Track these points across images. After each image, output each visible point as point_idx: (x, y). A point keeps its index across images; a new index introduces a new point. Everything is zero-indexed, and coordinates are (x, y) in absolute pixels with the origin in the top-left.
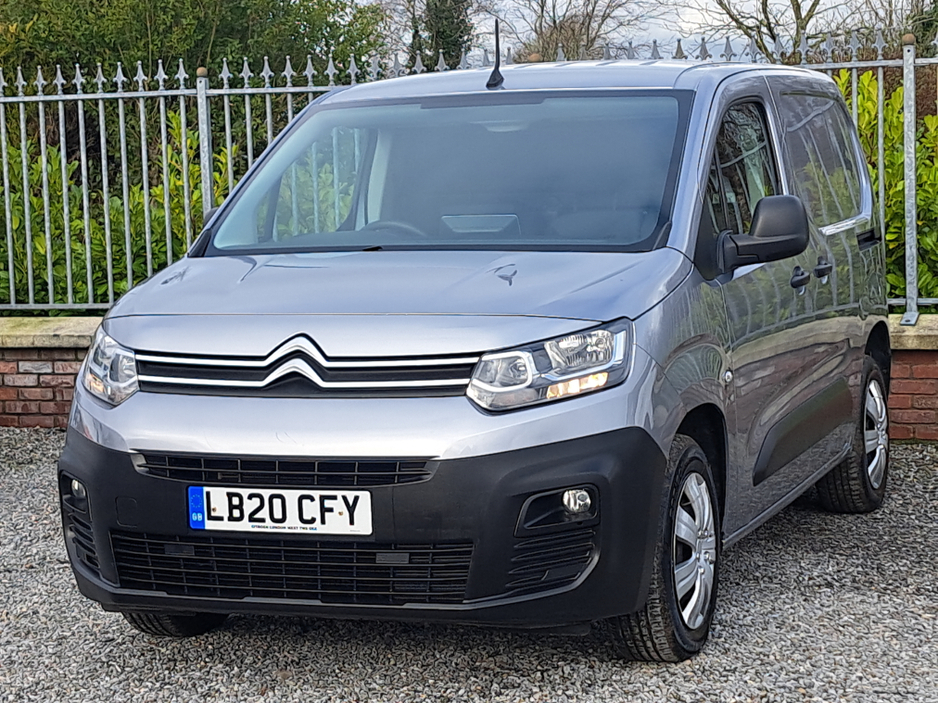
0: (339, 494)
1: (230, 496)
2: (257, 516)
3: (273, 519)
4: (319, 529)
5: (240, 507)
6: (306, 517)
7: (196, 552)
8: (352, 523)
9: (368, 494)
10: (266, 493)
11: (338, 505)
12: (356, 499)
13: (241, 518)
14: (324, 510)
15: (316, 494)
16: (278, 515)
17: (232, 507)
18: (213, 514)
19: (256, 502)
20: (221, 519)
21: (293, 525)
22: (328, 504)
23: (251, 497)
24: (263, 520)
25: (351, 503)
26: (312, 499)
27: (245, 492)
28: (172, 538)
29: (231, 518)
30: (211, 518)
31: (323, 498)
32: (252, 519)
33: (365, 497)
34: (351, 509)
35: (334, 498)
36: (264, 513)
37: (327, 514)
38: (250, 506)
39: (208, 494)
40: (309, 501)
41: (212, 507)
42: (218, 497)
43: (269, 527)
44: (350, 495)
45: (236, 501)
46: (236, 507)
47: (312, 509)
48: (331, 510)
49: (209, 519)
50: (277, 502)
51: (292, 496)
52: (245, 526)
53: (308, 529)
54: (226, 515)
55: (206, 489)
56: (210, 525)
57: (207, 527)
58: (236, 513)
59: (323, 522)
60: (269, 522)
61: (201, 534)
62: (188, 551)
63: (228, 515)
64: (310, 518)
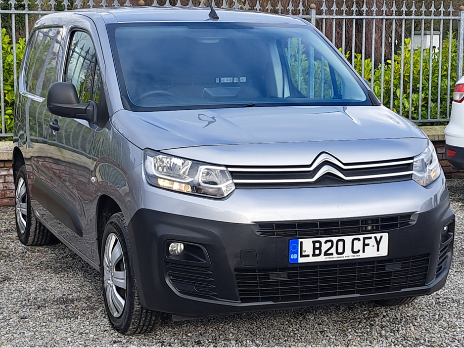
0: (373, 236)
1: (314, 243)
2: (329, 252)
3: (338, 253)
4: (361, 255)
5: (320, 248)
6: (355, 250)
7: (288, 276)
8: (378, 250)
9: (387, 234)
10: (335, 239)
11: (372, 242)
12: (381, 237)
13: (320, 254)
14: (365, 245)
15: (361, 237)
16: (340, 250)
17: (315, 249)
18: (303, 254)
19: (329, 244)
20: (308, 256)
21: (348, 255)
22: (367, 241)
23: (326, 242)
24: (332, 254)
25: (378, 240)
26: (359, 240)
27: (323, 240)
28: (275, 270)
29: (314, 255)
30: (302, 256)
31: (365, 239)
32: (326, 254)
33: (385, 236)
34: (378, 243)
35: (370, 238)
36: (333, 250)
37: (366, 247)
38: (325, 247)
39: (301, 243)
40: (357, 241)
41: (303, 249)
42: (307, 244)
43: (335, 257)
44: (378, 236)
45: (317, 245)
46: (317, 248)
47: (358, 245)
48: (368, 245)
49: (301, 257)
50: (341, 244)
51: (348, 239)
52: (322, 258)
53: (356, 256)
55: (300, 240)
56: (301, 260)
57: (299, 262)
58: (317, 252)
59: (364, 251)
60: (335, 255)
61: (295, 265)
62: (284, 276)
63: (312, 253)
64: (357, 250)
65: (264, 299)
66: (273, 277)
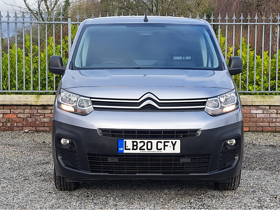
0: (170, 141)
1: (133, 142)
2: (142, 148)
3: (148, 149)
4: (163, 151)
5: (137, 146)
6: (159, 148)
7: (118, 160)
8: (174, 149)
9: (179, 141)
10: (146, 141)
11: (170, 144)
12: (176, 142)
13: (137, 149)
14: (165, 146)
15: (163, 141)
16: (149, 147)
17: (133, 146)
18: (127, 148)
19: (142, 144)
20: (130, 149)
21: (154, 150)
22: (166, 144)
23: (140, 142)
24: (144, 149)
25: (174, 143)
26: (161, 142)
27: (138, 141)
28: (111, 156)
29: (133, 149)
30: (126, 149)
31: (165, 142)
32: (140, 149)
33: (178, 142)
34: (174, 145)
35: (169, 142)
36: (145, 147)
37: (166, 147)
38: (140, 145)
39: (125, 142)
40: (160, 143)
41: (127, 146)
42: (129, 143)
43: (146, 151)
44: (174, 141)
45: (135, 144)
46: (135, 146)
47: (161, 146)
48: (167, 146)
49: (125, 149)
50: (149, 144)
51: (154, 142)
52: (138, 151)
53: (159, 152)
54: (131, 148)
55: (125, 140)
57: (124, 152)
58: (135, 147)
59: (164, 149)
60: (146, 150)
61: (122, 154)
62: (116, 160)
63: (132, 148)
64: (160, 148)
65: (104, 172)
66: (110, 160)
